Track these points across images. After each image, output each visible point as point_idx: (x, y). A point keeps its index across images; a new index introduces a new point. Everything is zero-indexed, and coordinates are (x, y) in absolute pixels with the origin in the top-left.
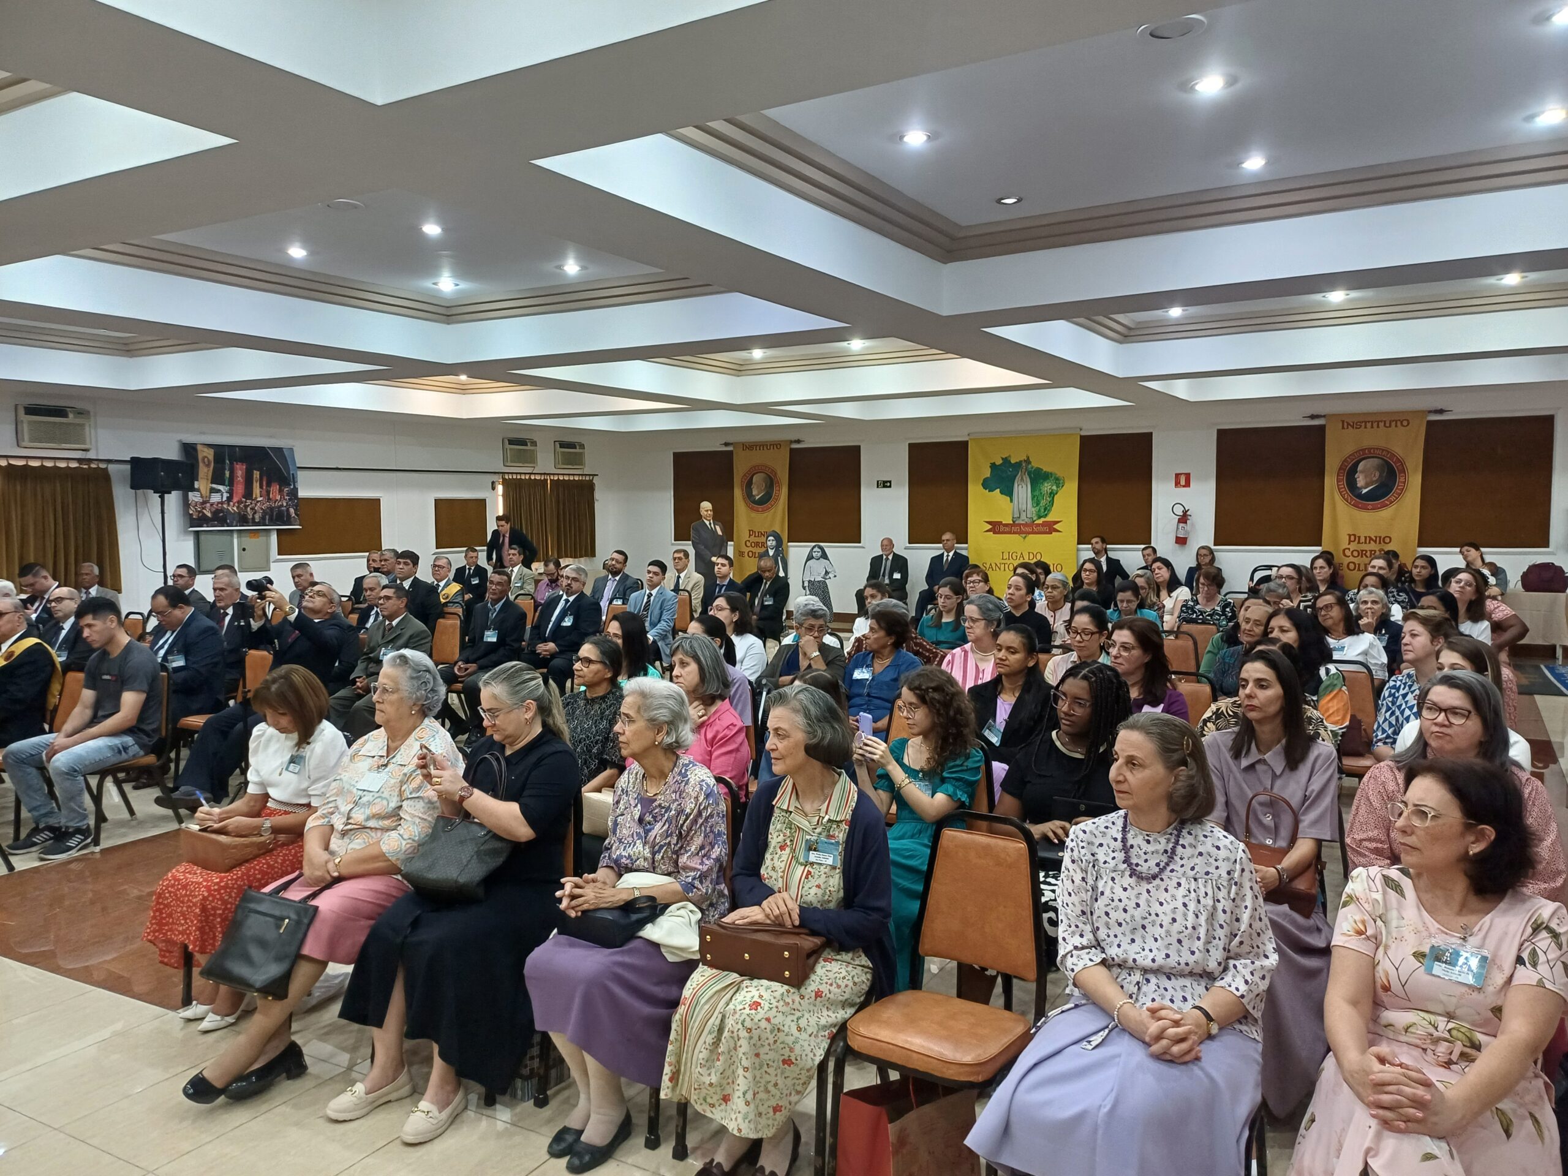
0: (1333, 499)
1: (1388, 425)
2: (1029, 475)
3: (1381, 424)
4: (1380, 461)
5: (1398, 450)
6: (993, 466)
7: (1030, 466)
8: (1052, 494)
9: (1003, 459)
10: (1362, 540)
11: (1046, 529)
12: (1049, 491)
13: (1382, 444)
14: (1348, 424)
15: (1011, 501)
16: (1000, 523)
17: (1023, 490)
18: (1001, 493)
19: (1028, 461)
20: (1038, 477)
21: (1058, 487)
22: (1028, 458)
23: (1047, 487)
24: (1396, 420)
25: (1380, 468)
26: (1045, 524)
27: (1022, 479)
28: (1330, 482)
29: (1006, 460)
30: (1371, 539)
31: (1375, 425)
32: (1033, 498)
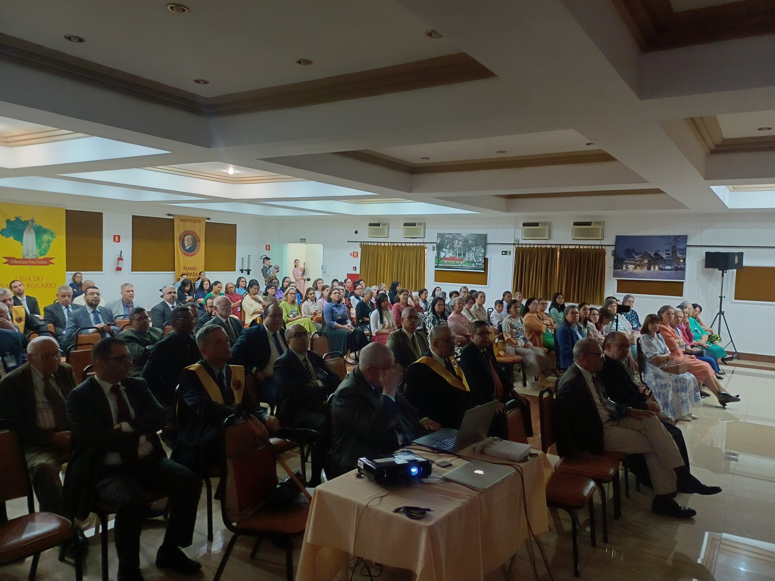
0: (178, 250)
1: (194, 222)
2: (34, 229)
3: (192, 221)
4: (192, 236)
5: (197, 232)
6: (8, 221)
7: (34, 224)
8: (49, 242)
9: (16, 218)
10: (187, 269)
11: (46, 262)
12: (47, 240)
13: (192, 229)
14: (182, 220)
15: (22, 244)
16: (14, 258)
17: (29, 237)
18: (15, 239)
19: (33, 221)
20: (39, 231)
21: (52, 238)
22: (33, 219)
23: (46, 237)
24: (196, 220)
25: (192, 239)
26: (44, 259)
27: (29, 232)
28: (177, 243)
29: (17, 219)
30: (190, 268)
31: (190, 221)
32: (37, 243)
